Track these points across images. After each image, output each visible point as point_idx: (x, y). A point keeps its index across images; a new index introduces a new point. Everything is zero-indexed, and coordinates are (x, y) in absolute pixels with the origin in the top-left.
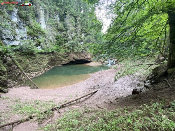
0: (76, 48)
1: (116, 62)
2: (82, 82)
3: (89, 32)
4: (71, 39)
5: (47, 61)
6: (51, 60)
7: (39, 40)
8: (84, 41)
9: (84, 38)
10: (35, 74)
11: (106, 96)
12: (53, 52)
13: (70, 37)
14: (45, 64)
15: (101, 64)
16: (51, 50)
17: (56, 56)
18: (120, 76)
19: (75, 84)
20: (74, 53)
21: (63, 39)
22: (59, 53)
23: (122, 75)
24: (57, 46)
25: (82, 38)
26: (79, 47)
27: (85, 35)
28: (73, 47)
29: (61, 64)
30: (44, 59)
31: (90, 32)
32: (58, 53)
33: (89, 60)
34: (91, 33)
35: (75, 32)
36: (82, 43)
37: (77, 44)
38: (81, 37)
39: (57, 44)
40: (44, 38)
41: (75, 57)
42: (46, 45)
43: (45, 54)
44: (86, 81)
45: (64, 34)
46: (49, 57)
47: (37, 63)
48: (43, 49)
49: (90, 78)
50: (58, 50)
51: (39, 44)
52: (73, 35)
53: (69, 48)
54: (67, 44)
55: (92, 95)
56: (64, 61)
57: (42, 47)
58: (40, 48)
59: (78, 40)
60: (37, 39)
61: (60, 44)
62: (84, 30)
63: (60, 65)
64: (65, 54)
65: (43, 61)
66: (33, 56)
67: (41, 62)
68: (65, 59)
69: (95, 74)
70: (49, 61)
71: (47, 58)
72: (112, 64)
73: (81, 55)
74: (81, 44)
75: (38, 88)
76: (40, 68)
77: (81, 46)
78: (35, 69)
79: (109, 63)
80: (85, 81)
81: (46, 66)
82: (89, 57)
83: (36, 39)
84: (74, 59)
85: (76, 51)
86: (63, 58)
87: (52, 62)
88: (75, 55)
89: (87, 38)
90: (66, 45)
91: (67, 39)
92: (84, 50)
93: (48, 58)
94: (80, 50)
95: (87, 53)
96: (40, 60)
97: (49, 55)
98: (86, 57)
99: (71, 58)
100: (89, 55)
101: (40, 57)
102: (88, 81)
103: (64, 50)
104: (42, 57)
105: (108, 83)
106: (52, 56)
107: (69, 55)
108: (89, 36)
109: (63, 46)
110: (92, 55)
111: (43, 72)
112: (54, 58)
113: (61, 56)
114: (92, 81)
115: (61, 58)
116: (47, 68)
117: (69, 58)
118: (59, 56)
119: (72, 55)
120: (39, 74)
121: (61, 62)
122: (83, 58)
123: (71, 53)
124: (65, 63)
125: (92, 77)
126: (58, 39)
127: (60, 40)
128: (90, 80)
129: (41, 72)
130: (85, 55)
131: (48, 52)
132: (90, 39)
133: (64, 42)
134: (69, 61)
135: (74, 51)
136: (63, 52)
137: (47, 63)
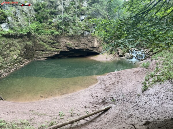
0: (71, 28)
1: (147, 55)
2: (83, 90)
4: (63, 11)
5: (19, 50)
6: (26, 48)
7: (3, 11)
8: (86, 14)
9: (88, 9)
11: (126, 118)
12: (29, 34)
13: (61, 7)
14: (15, 57)
15: (118, 59)
16: (27, 30)
17: (34, 42)
18: (155, 82)
19: (70, 94)
20: (69, 36)
21: (48, 11)
23: (158, 79)
24: (37, 22)
25: (82, 8)
26: (77, 25)
27: (89, 4)
28: (66, 25)
29: (44, 56)
30: (14, 47)
32: (39, 35)
33: (95, 51)
36: (83, 17)
37: (74, 21)
39: (37, 20)
40: (13, 9)
41: (69, 45)
42: (17, 21)
43: (15, 38)
44: (89, 88)
45: (49, 1)
46: (22, 44)
48: (11, 29)
49: (97, 84)
50: (39, 30)
51: (5, 20)
52: (66, 3)
53: (58, 27)
54: (55, 20)
55: (100, 115)
56: (49, 51)
57: (10, 24)
58: (6, 27)
61: (42, 20)
63: (42, 59)
65: (11, 51)
67: (8, 52)
68: (52, 47)
69: (106, 76)
70: (23, 50)
71: (18, 45)
72: (140, 59)
73: (80, 41)
74: (82, 20)
75: (2, 100)
76: (6, 64)
77: (81, 23)
79: (133, 56)
80: (87, 89)
81: (17, 59)
82: (96, 44)
84: (68, 47)
85: (71, 32)
86: (48, 46)
87: (27, 53)
88: (70, 40)
89: (92, 9)
90: (53, 21)
91: (56, 10)
92: (86, 31)
93: (21, 46)
94: (80, 32)
95: (93, 37)
96: (7, 49)
97: (23, 40)
98: (90, 45)
99: (62, 46)
100: (96, 40)
101: (6, 43)
102: (93, 89)
103: (50, 32)
104: (10, 43)
105: (132, 93)
106: (28, 42)
107: (58, 41)
108: (96, 5)
109: (47, 24)
110: (102, 41)
111: (11, 71)
112: (31, 46)
113: (44, 41)
114: (101, 90)
115: (45, 45)
116: (18, 63)
117: (58, 46)
118: (40, 42)
119: (65, 40)
120: (3, 74)
121: (44, 53)
122: (85, 46)
123: (62, 36)
124: (51, 54)
125: (101, 82)
126: (39, 10)
127: (42, 12)
128: (96, 87)
129: (7, 71)
130: (89, 41)
131: (20, 34)
132: (98, 10)
133: (51, 15)
134: (58, 52)
135: (68, 32)
136: (48, 35)
137: (18, 55)
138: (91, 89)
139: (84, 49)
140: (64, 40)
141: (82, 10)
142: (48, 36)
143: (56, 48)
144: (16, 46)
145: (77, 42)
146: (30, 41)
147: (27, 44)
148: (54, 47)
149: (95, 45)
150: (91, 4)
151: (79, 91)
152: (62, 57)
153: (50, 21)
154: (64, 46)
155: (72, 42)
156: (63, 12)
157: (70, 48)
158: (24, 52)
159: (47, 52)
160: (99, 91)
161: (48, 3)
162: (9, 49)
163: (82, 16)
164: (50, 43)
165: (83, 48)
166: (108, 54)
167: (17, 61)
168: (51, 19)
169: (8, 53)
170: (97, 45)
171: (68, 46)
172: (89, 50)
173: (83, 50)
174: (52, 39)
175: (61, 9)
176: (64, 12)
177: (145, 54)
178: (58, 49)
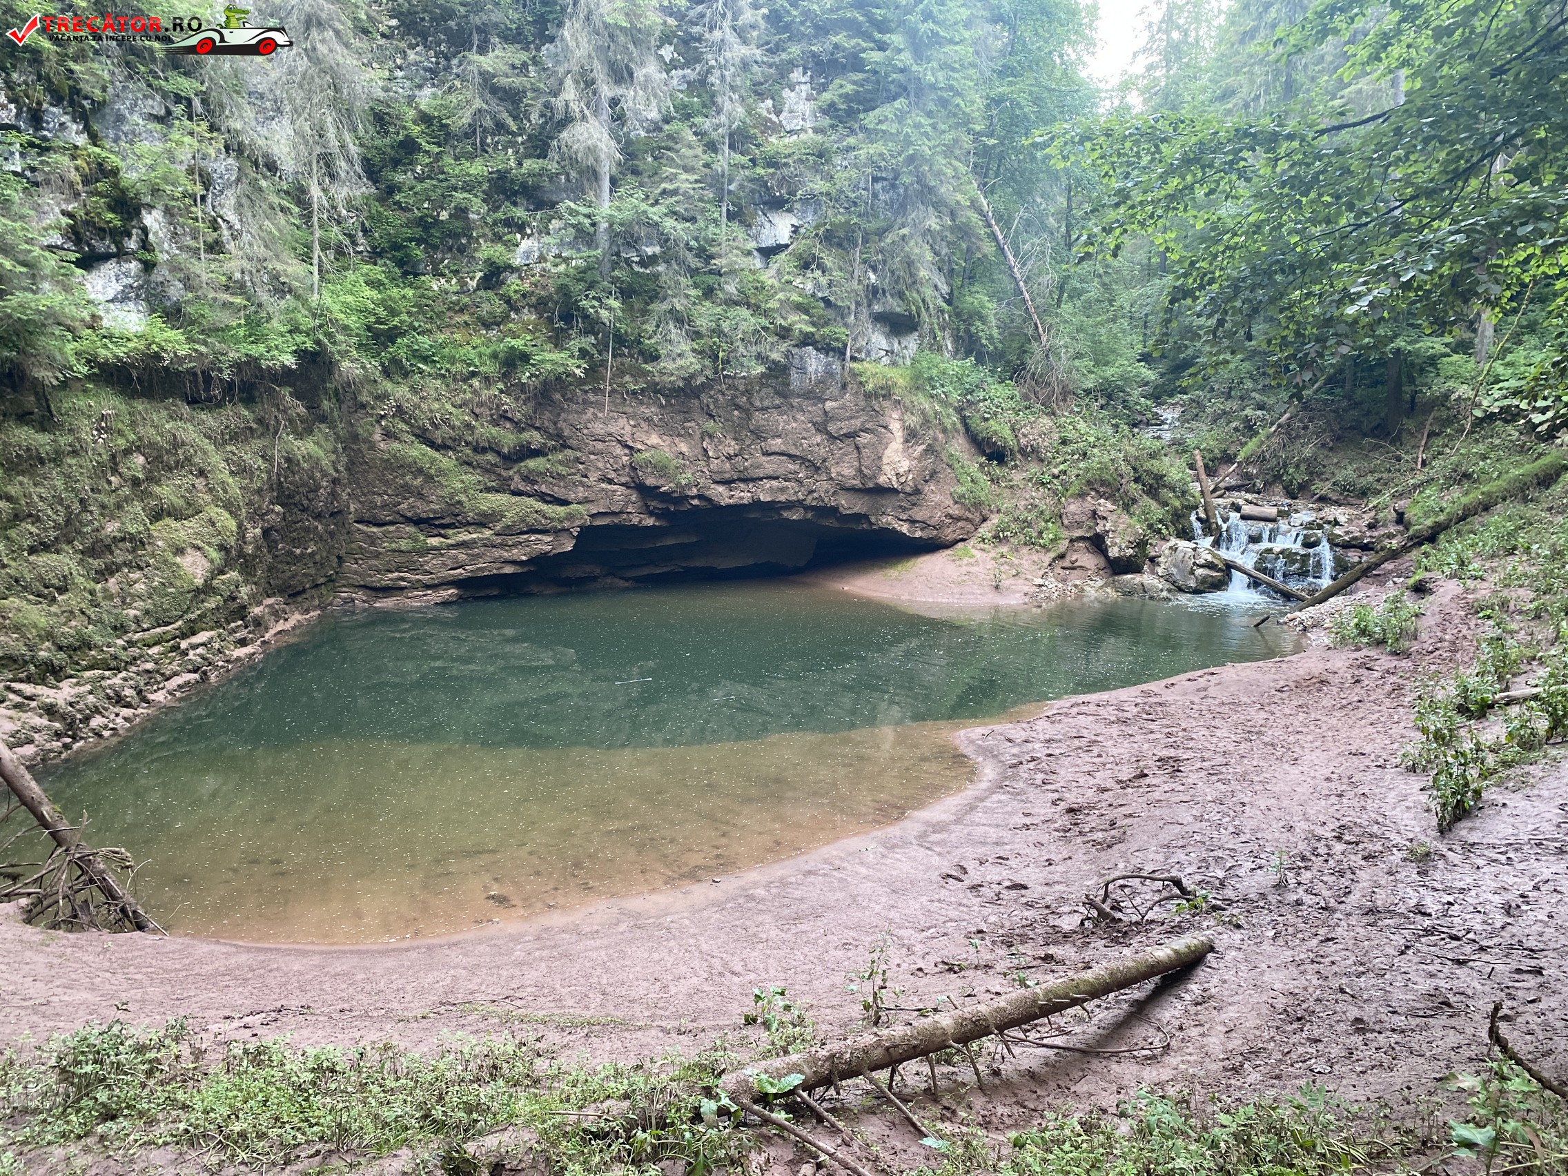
0: (680, 319)
2: (861, 843)
3: (906, 58)
4: (606, 169)
5: (229, 506)
6: (284, 496)
7: (114, 160)
8: (811, 200)
9: (822, 154)
10: (50, 711)
12: (313, 371)
13: (591, 137)
14: (195, 568)
15: (1096, 590)
16: (295, 330)
17: (352, 442)
20: (655, 389)
21: (477, 168)
22: (400, 392)
23: (1555, 722)
24: (377, 271)
25: (775, 143)
26: (730, 288)
27: (829, 110)
28: (638, 292)
29: (440, 568)
30: (183, 480)
31: (919, 47)
32: (388, 386)
33: (891, 520)
34: (929, 73)
35: (667, 52)
36: (779, 228)
37: (704, 254)
38: (776, 128)
39: (375, 255)
41: (661, 469)
42: (215, 247)
43: (193, 402)
44: (911, 827)
45: (488, 84)
46: (250, 454)
47: (69, 531)
48: (173, 315)
49: (971, 792)
50: (392, 335)
51: (119, 235)
52: (632, 98)
53: (562, 314)
54: (535, 254)
56: (483, 521)
57: (158, 275)
58: (121, 298)
59: (716, 182)
60: (82, 140)
61: (419, 252)
62: (822, 30)
63: (416, 601)
64: (503, 417)
65: (157, 515)
66: (24, 418)
67: (133, 519)
68: (503, 487)
69: (1043, 728)
70: (257, 515)
71: (216, 459)
73: (758, 435)
74: (768, 253)
76: (120, 629)
77: (768, 278)
78: (49, 636)
79: (1229, 567)
80: (894, 831)
81: (207, 589)
82: (897, 462)
83: (74, 149)
84: (646, 492)
85: (679, 358)
86: (472, 477)
87: (294, 538)
88: (667, 429)
89: (863, 151)
90: (517, 261)
91: (546, 165)
92: (806, 340)
93: (241, 470)
94: (754, 349)
95: (868, 396)
96: (126, 491)
97: (260, 421)
98: (848, 471)
99: (593, 477)
100: (895, 426)
101: (121, 442)
102: (958, 832)
103: (489, 351)
104: (152, 445)
105: (1338, 847)
106: (300, 436)
107: (560, 436)
108: (900, 118)
109: (461, 282)
110: (945, 431)
111: (159, 697)
112: (325, 474)
113: (438, 436)
114: (1033, 835)
115: (441, 472)
116: (218, 625)
117: (561, 477)
118: (397, 445)
119: (622, 421)
120: (96, 721)
121: (434, 541)
122: (799, 481)
123: (596, 391)
124: (496, 553)
125: (1014, 778)
126: (396, 163)
127: (420, 179)
128: (978, 816)
129: (128, 692)
130: (832, 438)
131: (238, 366)
132: (911, 159)
133: (496, 209)
134: (557, 532)
135: (655, 358)
136: (476, 382)
137: (222, 548)
138: (939, 827)
139: (790, 505)
140: (613, 428)
141: (772, 163)
142: (475, 392)
143: (543, 497)
144: (202, 473)
145: (732, 447)
146: (318, 436)
147: (288, 460)
148: (522, 486)
149: (886, 468)
150: (851, 113)
151: (831, 851)
152: (594, 579)
153: (489, 262)
154: (610, 481)
155: (684, 447)
156: (606, 184)
157: (667, 497)
158: (266, 532)
159: (465, 536)
160: (1020, 842)
161: (478, 103)
162: (144, 495)
163: (776, 217)
164: (490, 457)
165: (782, 498)
166: (1004, 549)
167: (211, 603)
168: (498, 238)
169: (132, 529)
170: (905, 465)
171: (650, 481)
172: (835, 510)
173: (785, 514)
174: (505, 417)
175: (592, 150)
176: (614, 181)
177: (1333, 543)
178: (561, 510)
